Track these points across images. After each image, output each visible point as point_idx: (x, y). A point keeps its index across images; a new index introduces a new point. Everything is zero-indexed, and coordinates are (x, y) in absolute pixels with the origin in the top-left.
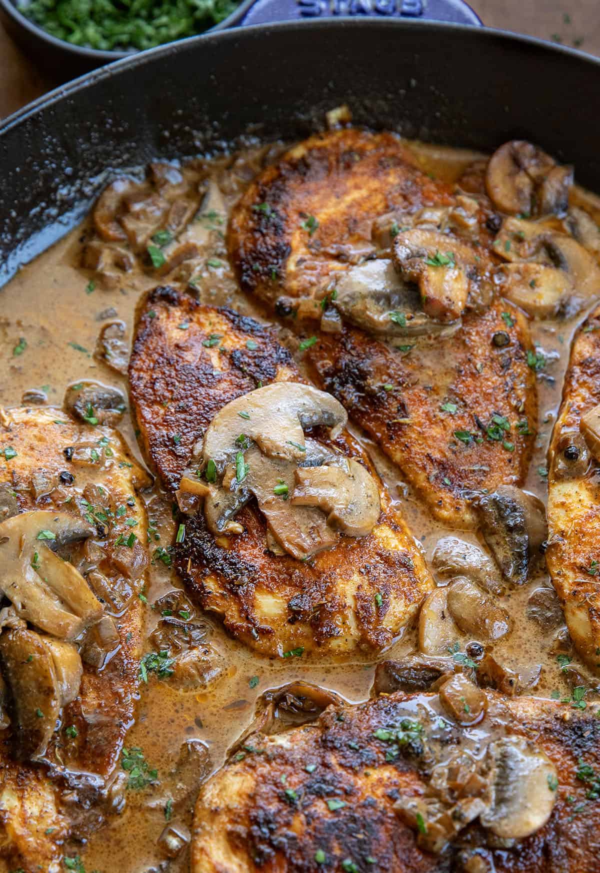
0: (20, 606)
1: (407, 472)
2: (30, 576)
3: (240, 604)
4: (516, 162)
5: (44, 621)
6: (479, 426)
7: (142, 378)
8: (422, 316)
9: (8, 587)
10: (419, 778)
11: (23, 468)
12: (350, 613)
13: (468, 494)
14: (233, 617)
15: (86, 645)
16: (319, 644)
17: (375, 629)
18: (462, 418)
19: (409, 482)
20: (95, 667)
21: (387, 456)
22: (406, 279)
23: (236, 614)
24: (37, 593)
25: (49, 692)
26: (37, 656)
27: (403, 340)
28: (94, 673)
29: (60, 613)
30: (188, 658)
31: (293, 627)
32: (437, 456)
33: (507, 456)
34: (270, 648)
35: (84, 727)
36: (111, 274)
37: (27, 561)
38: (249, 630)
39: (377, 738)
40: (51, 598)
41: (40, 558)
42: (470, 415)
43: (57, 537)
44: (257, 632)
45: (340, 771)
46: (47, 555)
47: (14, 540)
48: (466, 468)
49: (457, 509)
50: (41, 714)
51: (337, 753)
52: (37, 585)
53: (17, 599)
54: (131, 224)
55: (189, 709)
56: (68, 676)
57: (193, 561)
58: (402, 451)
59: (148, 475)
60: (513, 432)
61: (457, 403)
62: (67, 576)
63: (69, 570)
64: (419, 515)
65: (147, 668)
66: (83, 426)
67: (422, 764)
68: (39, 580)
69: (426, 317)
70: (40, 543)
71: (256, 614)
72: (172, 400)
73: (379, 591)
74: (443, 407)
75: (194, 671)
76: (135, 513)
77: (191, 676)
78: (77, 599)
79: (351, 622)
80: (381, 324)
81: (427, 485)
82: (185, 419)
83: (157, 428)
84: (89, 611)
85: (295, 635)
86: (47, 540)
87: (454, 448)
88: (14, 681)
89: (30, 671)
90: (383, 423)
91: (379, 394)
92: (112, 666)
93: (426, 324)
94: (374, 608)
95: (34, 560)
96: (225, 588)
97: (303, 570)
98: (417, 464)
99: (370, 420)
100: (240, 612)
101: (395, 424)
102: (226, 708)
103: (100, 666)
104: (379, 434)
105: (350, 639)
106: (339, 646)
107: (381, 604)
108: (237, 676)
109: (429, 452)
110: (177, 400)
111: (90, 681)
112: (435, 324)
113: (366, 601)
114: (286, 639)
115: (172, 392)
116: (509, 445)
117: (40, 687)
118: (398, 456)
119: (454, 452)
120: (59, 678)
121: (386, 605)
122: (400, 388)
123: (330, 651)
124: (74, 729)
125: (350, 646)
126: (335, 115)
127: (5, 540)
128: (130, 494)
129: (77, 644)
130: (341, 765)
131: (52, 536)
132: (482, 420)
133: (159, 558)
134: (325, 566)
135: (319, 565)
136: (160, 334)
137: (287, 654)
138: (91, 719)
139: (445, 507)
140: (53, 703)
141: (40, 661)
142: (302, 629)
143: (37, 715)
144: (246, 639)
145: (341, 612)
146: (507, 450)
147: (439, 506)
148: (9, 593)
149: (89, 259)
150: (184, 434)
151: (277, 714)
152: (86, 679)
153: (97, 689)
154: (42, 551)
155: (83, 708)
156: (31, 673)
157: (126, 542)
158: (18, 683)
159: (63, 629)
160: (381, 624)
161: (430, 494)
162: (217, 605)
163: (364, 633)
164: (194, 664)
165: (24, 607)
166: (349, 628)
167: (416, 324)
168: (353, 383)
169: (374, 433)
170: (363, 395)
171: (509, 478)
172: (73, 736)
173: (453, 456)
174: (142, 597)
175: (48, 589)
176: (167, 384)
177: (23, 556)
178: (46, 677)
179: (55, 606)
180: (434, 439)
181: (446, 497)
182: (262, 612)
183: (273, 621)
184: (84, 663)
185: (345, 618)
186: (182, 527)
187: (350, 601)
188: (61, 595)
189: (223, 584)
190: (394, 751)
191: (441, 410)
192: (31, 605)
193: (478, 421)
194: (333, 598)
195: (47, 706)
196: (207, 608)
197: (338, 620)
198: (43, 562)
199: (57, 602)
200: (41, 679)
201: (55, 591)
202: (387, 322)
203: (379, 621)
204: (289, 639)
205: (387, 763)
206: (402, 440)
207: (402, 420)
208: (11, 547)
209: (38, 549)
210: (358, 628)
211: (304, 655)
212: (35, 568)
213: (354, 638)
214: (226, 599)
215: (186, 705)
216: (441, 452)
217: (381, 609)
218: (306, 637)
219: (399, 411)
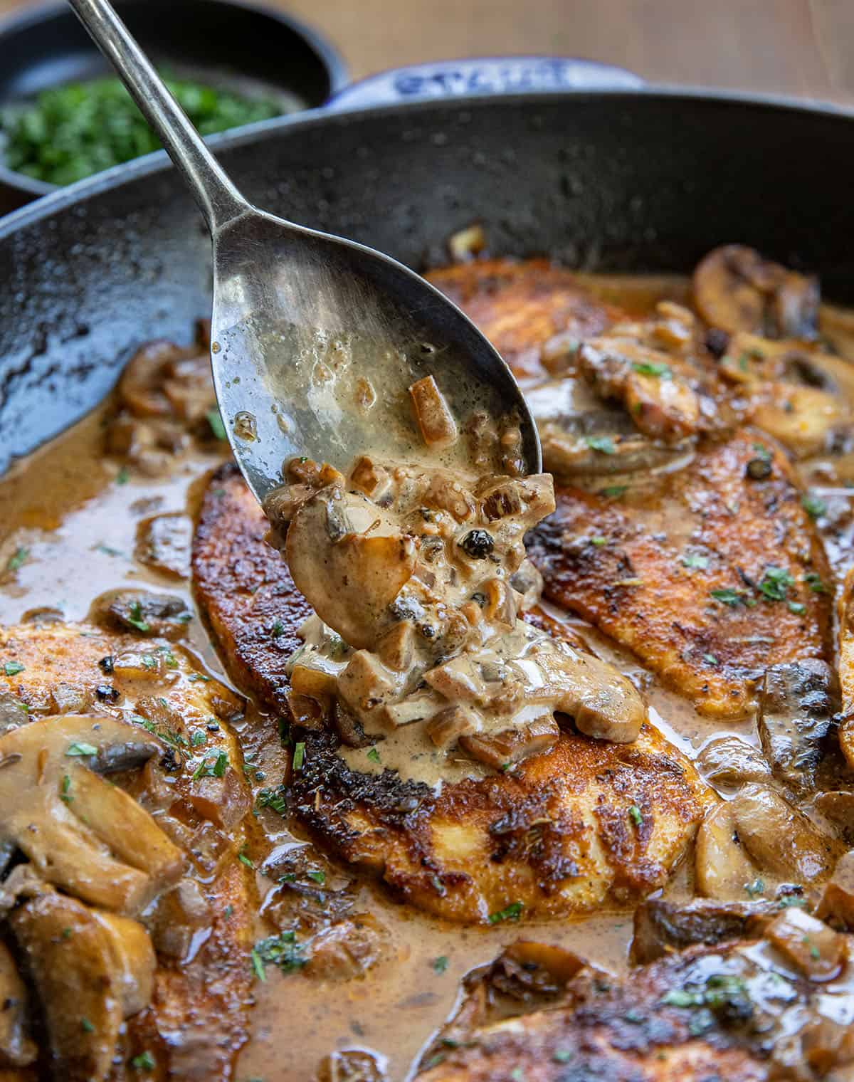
0: (44, 863)
1: (645, 654)
2: (59, 813)
3: (410, 842)
4: (734, 272)
5: (87, 879)
6: (748, 583)
7: (213, 566)
8: (636, 440)
9: (22, 832)
10: (752, 1055)
11: (36, 682)
12: (590, 838)
13: (746, 673)
14: (400, 864)
15: (157, 925)
16: (546, 893)
17: (635, 861)
18: (719, 572)
19: (650, 668)
20: (176, 958)
21: (608, 638)
22: (605, 391)
23: (403, 859)
24: (72, 839)
25: (101, 985)
26: (79, 928)
27: (611, 481)
28: (177, 971)
29: (113, 868)
30: (331, 937)
31: (501, 869)
32: (689, 625)
33: (796, 621)
34: (466, 908)
35: (165, 1052)
36: (153, 458)
37: (52, 789)
38: (428, 881)
39: (669, 1004)
40: (95, 847)
41: (73, 785)
42: (731, 569)
43: (100, 752)
44: (442, 883)
45: (613, 1055)
46: (85, 779)
47: (29, 758)
48: (738, 640)
49: (735, 696)
50: (90, 1025)
51: (607, 1032)
52: (70, 828)
53: (38, 850)
54: (176, 392)
55: (338, 1013)
56: (131, 961)
57: (323, 793)
58: (634, 625)
59: (237, 696)
60: (800, 588)
61: (706, 555)
62: (118, 810)
63: (122, 800)
64: (675, 711)
65: (264, 959)
66: (126, 636)
67: (755, 1034)
68: (73, 822)
69: (642, 440)
70: (72, 762)
71: (439, 856)
72: (265, 583)
73: (633, 803)
74: (686, 561)
75: (342, 955)
76: (220, 740)
77: (337, 962)
78: (141, 846)
79: (595, 851)
80: (576, 456)
81: (681, 666)
82: (288, 603)
83: (245, 621)
84: (159, 865)
85: (507, 882)
86: (85, 757)
87: (715, 613)
88: (39, 975)
89: (67, 954)
90: (598, 593)
91: (585, 552)
92: (205, 956)
93: (643, 449)
94: (629, 829)
95: (64, 787)
96: (381, 823)
97: (505, 785)
98: (659, 638)
99: (575, 590)
100: (410, 855)
101: (617, 588)
102: (401, 1007)
103: (183, 953)
104: (594, 608)
105: (596, 881)
106: (580, 896)
107: (640, 821)
108: (413, 959)
109: (676, 619)
110: (272, 581)
111: (168, 983)
112: (658, 449)
113: (615, 817)
114: (492, 891)
115: (263, 572)
116: (797, 606)
117: (85, 978)
118: (627, 634)
119: (715, 619)
120: (117, 962)
121: (649, 822)
122: (616, 540)
123: (564, 906)
124: (149, 1058)
125: (598, 895)
126: (462, 243)
127: (13, 760)
128: (209, 716)
129: (143, 923)
130: (615, 1047)
131: (90, 749)
132: (749, 574)
133: (266, 805)
134: (540, 775)
135: (532, 776)
136: (237, 510)
137: (495, 917)
138: (174, 1037)
139: (714, 695)
140: (110, 1003)
141: (84, 938)
142: (516, 870)
143: (83, 1029)
144: (423, 899)
145: (576, 836)
146: (795, 613)
147: (704, 694)
148: (24, 841)
149: (118, 441)
150: (290, 622)
151: (492, 999)
152: (162, 980)
153: (181, 993)
154: (77, 773)
155: (159, 1021)
156: (70, 957)
157: (211, 772)
158: (48, 977)
159: (119, 890)
160: (644, 853)
161: (686, 680)
162: (370, 850)
163: (618, 868)
164: (342, 944)
165: (50, 862)
166: (594, 863)
167: (628, 450)
168: (543, 543)
169: (584, 607)
170: (560, 557)
171: (805, 652)
172: (147, 1069)
173: (714, 625)
174: (244, 859)
175: (90, 833)
176: (256, 565)
177: (46, 782)
178: (96, 960)
179: (102, 858)
180: (681, 602)
181: (716, 681)
182: (447, 851)
183: (466, 863)
184: (159, 953)
185: (584, 846)
186: (300, 746)
187: (588, 821)
188: (113, 840)
189: (377, 816)
190: (705, 1019)
191: (685, 566)
192: (64, 857)
193: (743, 576)
194: (562, 813)
195: (100, 1011)
196: (355, 859)
197: (574, 849)
198: (80, 791)
199: (106, 854)
200: (86, 964)
201: (100, 836)
202: (584, 453)
203: (640, 850)
204: (496, 889)
205: (692, 1039)
206: (631, 609)
207: (627, 582)
208: (25, 770)
209: (69, 769)
210: (607, 862)
211: (523, 916)
212: (66, 801)
213: (603, 878)
214: (384, 840)
215: (333, 1007)
216: (694, 619)
217: (641, 827)
218: (525, 885)
219: (620, 570)
